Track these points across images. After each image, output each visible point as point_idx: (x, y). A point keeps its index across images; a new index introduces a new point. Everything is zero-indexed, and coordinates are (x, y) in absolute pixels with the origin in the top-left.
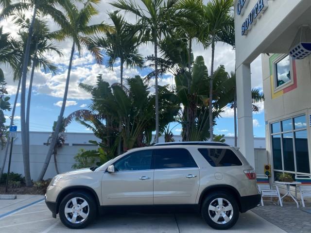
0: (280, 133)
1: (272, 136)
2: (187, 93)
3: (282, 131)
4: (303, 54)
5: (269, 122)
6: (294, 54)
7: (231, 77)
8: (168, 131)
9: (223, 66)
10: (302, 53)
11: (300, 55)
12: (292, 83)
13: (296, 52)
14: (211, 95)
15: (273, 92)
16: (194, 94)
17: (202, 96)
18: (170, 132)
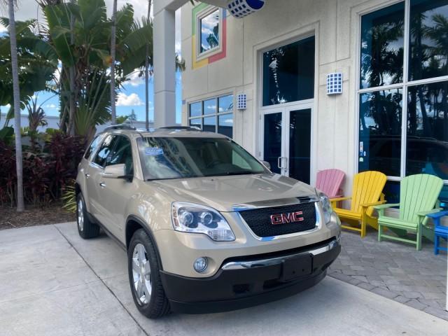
0: (201, 116)
1: (190, 121)
2: (69, 43)
3: (203, 114)
4: (244, 12)
5: (187, 101)
6: (233, 8)
7: (142, 26)
8: (35, 106)
9: (131, 6)
10: (244, 9)
11: (240, 11)
12: (220, 50)
13: (237, 7)
14: (113, 51)
15: (195, 60)
16: (84, 46)
17: (99, 50)
18: (40, 108)
